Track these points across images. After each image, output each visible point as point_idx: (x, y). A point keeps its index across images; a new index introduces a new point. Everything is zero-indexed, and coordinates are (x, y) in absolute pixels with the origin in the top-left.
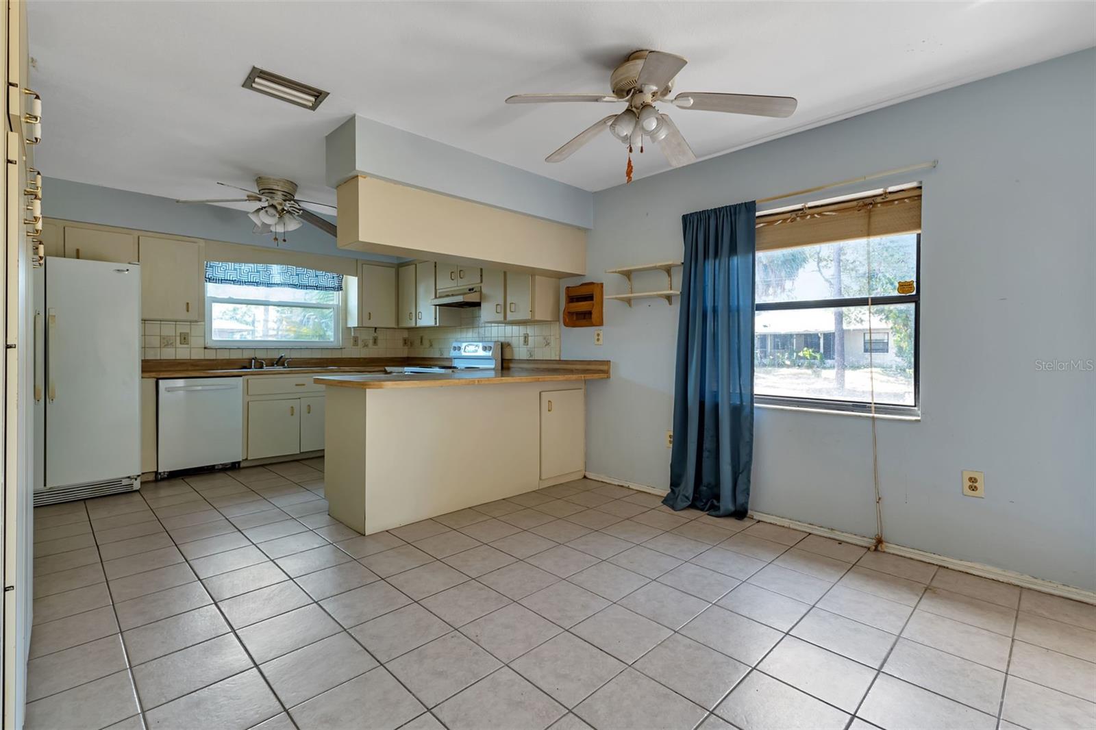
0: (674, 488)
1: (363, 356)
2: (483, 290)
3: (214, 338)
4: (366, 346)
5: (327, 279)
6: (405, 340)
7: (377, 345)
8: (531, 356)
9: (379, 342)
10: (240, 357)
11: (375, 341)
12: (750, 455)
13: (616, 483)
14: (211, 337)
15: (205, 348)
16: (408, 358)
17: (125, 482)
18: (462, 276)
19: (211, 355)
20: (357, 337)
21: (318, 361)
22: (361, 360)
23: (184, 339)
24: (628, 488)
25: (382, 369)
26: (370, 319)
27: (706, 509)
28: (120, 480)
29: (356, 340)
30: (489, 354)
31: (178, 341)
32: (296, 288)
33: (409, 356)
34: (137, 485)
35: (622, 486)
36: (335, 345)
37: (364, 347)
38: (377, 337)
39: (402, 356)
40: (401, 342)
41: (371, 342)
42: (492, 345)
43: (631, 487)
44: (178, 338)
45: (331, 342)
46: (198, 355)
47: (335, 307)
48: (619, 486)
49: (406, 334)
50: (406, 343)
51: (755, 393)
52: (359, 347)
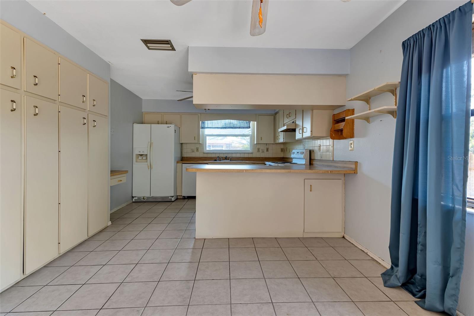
0: (394, 266)
1: (262, 156)
2: (296, 123)
3: (208, 149)
4: (263, 152)
5: (243, 123)
6: (282, 149)
7: (268, 152)
8: (321, 158)
9: (269, 150)
10: (214, 156)
11: (267, 150)
12: (461, 260)
13: (360, 248)
14: (206, 149)
15: (204, 153)
16: (283, 157)
17: (170, 198)
18: (290, 116)
19: (206, 156)
20: (259, 148)
21: (242, 158)
22: (261, 158)
23: (197, 150)
24: (367, 254)
25: (263, 162)
26: (261, 140)
27: (418, 296)
28: (168, 197)
29: (258, 150)
30: (302, 156)
31: (196, 151)
32: (232, 128)
33: (284, 157)
34: (173, 199)
35: (363, 251)
36: (251, 151)
37: (262, 152)
38: (268, 148)
39: (280, 157)
40: (280, 150)
41: (265, 150)
42: (304, 151)
43: (368, 254)
44: (196, 149)
45: (249, 150)
46: (201, 155)
47: (251, 135)
48: (361, 250)
49: (282, 146)
50: (282, 151)
51: (468, 196)
52: (260, 152)
